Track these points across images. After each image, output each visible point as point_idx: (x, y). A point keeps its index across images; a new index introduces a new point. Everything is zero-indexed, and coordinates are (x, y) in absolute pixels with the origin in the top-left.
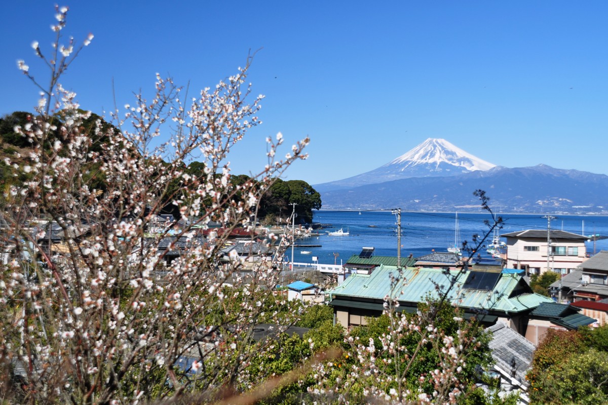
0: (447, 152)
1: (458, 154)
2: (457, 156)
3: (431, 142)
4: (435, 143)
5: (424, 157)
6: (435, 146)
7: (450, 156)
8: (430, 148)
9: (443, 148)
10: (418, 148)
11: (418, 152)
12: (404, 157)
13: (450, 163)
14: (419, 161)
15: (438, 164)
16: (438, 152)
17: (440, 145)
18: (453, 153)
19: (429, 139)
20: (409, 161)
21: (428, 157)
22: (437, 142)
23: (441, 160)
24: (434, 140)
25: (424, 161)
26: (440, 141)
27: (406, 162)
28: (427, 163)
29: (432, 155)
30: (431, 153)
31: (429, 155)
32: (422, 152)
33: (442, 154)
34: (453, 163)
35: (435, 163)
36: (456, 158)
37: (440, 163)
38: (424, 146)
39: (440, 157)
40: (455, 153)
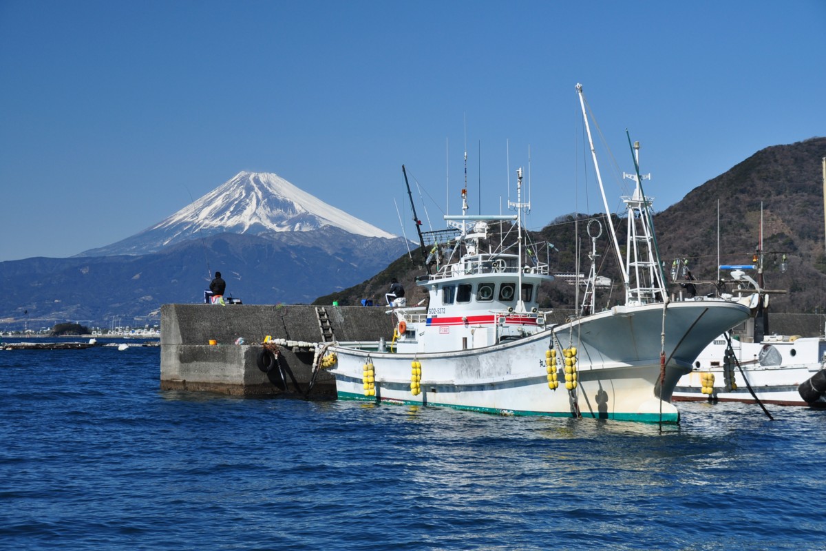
0: (273, 202)
1: (297, 207)
2: (294, 211)
3: (243, 181)
4: (252, 183)
5: (219, 213)
6: (249, 189)
7: (277, 212)
8: (238, 193)
9: (266, 194)
11: (210, 203)
12: (182, 215)
13: (273, 226)
14: (207, 222)
15: (246, 228)
16: (254, 201)
17: (261, 187)
18: (287, 205)
19: (243, 173)
20: (187, 223)
21: (228, 214)
22: (257, 181)
23: (255, 220)
24: (252, 176)
25: (216, 223)
26: (263, 178)
28: (222, 227)
29: (239, 209)
30: (238, 206)
31: (232, 209)
32: (219, 202)
33: (260, 208)
34: (279, 226)
35: (240, 226)
36: (291, 216)
37: (251, 226)
38: (226, 190)
39: (255, 214)
40: (291, 205)
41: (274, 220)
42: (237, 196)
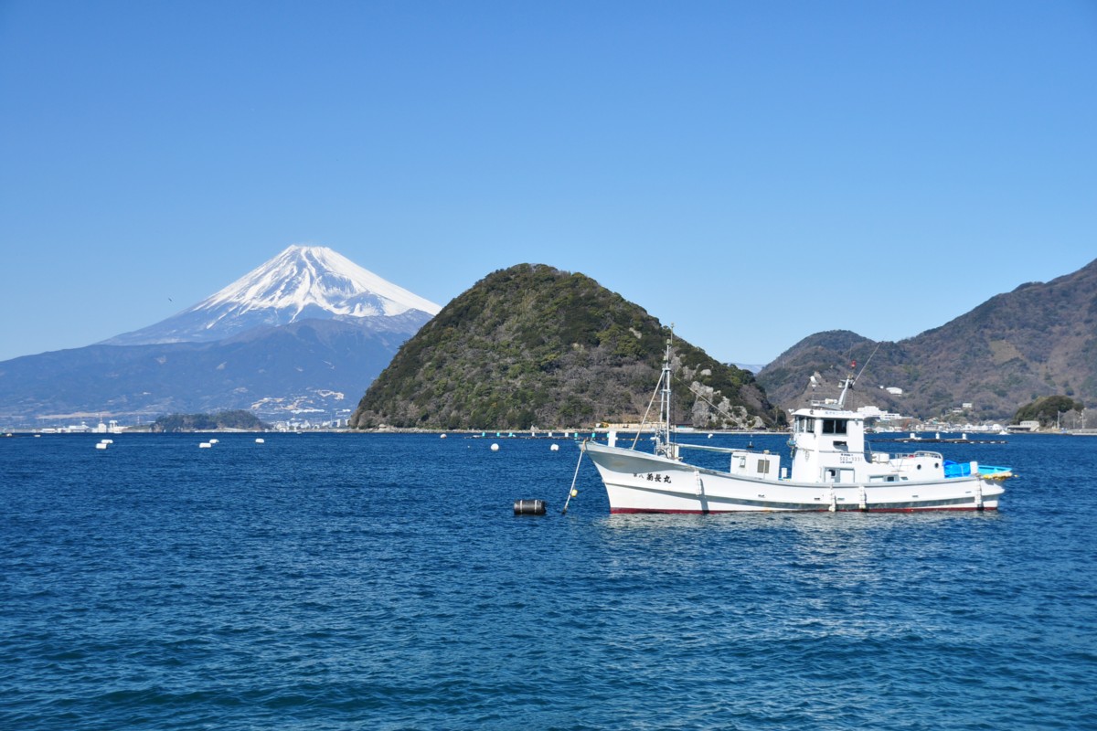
0: (329, 280)
1: (356, 285)
2: (352, 290)
3: (294, 256)
4: (305, 259)
5: (268, 293)
6: (301, 266)
7: (334, 291)
8: (289, 269)
9: (321, 271)
10: (261, 270)
11: (257, 281)
12: (226, 294)
13: (330, 307)
14: (255, 302)
15: (300, 309)
16: (308, 278)
17: (315, 264)
18: (344, 284)
19: (293, 248)
20: (232, 304)
21: (279, 293)
22: (309, 256)
23: (309, 301)
24: (304, 250)
25: (266, 303)
26: (316, 252)
27: (225, 306)
28: (272, 308)
29: (291, 288)
30: (289, 284)
31: (282, 287)
32: (267, 281)
33: (315, 286)
34: (336, 306)
35: (292, 308)
36: (349, 296)
37: (305, 307)
38: (275, 266)
39: (309, 293)
40: (349, 283)
41: (331, 300)
42: (287, 273)
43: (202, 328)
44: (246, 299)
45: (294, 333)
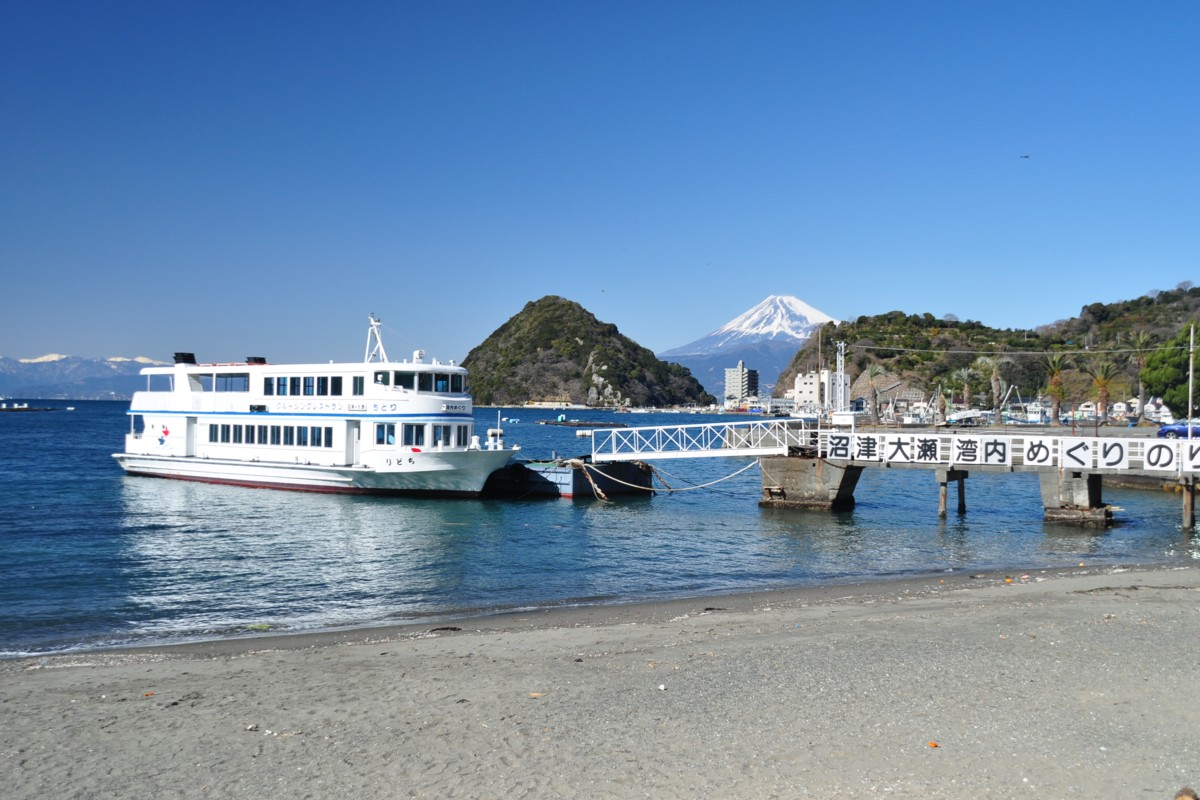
0: (793, 317)
1: (809, 320)
2: (807, 323)
3: (772, 302)
4: (778, 303)
5: (756, 325)
6: (776, 308)
7: (796, 323)
8: (769, 310)
9: (788, 311)
10: (752, 310)
11: (749, 317)
12: (731, 326)
13: (793, 333)
14: (748, 330)
15: (774, 334)
16: (780, 315)
17: (785, 306)
18: (802, 319)
19: (772, 297)
20: (734, 332)
21: (762, 324)
22: (782, 302)
23: (780, 329)
24: (778, 299)
25: (754, 331)
26: (786, 299)
27: (730, 333)
28: (757, 334)
29: (769, 321)
30: (768, 319)
31: (764, 321)
32: (756, 317)
33: (784, 321)
34: (797, 333)
35: (770, 334)
36: (805, 326)
37: (778, 333)
38: (760, 308)
39: (780, 325)
40: (805, 318)
41: (793, 329)
42: (768, 312)
43: (715, 346)
44: (742, 329)
45: (757, 349)
